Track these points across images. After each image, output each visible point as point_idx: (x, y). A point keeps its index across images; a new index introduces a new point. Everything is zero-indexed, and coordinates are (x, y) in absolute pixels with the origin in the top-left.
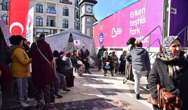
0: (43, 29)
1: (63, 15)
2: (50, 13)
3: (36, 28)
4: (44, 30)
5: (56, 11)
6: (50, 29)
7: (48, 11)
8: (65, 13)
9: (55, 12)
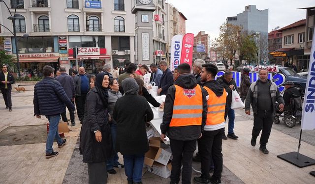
0: (81, 36)
1: (115, 10)
2: (91, 7)
3: (69, 36)
4: (83, 38)
5: (100, 3)
6: (93, 37)
7: (88, 4)
8: (117, 6)
9: (99, 6)
